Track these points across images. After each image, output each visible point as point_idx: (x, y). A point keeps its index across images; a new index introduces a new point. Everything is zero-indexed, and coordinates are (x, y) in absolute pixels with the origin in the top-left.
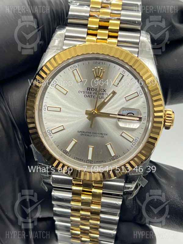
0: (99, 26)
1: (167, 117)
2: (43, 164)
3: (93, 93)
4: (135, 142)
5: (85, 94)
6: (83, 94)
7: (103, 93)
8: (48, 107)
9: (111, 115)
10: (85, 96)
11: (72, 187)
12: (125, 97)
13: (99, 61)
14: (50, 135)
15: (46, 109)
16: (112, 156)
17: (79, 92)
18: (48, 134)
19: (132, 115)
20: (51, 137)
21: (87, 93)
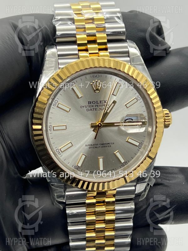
0: (88, 41)
1: (166, 117)
2: (56, 184)
3: (94, 106)
4: (141, 145)
5: (87, 108)
6: (85, 109)
7: (104, 104)
8: (53, 127)
9: (115, 124)
10: (88, 110)
11: (85, 201)
12: (126, 105)
13: (96, 74)
14: (59, 153)
15: (52, 130)
16: (122, 162)
17: (81, 107)
18: (57, 153)
19: (131, 120)
20: (61, 155)
21: (89, 106)
